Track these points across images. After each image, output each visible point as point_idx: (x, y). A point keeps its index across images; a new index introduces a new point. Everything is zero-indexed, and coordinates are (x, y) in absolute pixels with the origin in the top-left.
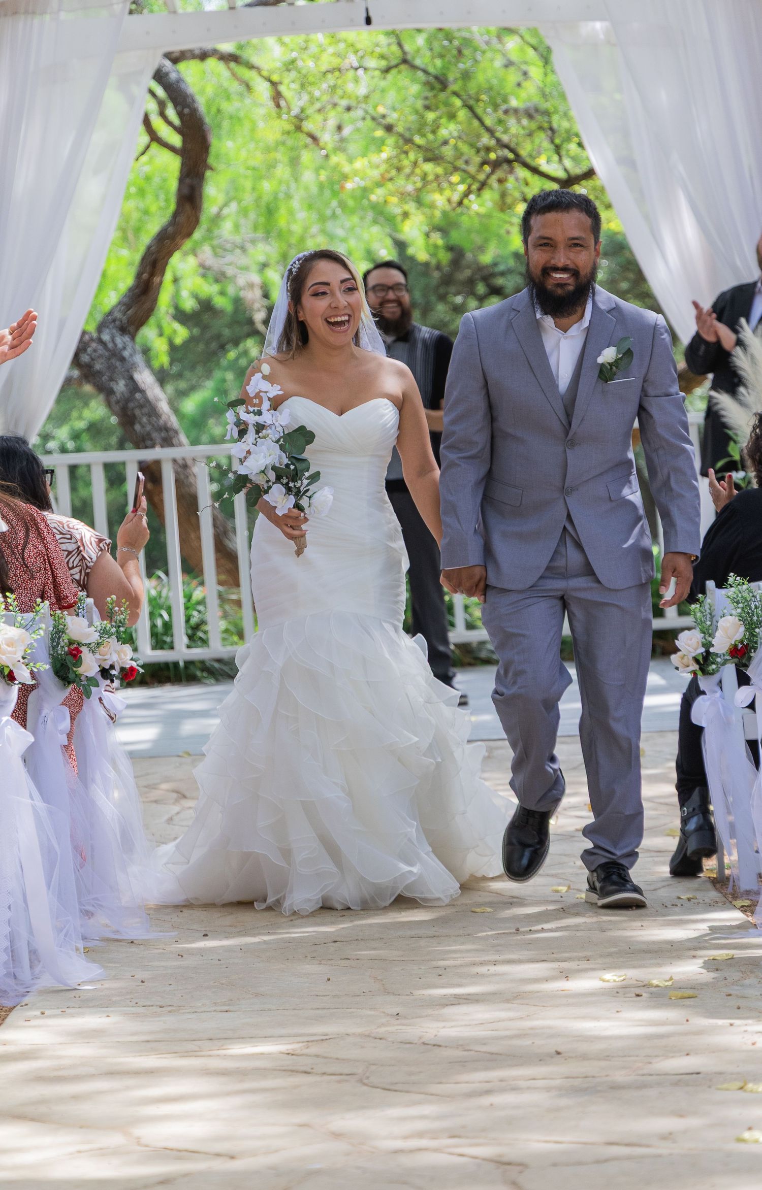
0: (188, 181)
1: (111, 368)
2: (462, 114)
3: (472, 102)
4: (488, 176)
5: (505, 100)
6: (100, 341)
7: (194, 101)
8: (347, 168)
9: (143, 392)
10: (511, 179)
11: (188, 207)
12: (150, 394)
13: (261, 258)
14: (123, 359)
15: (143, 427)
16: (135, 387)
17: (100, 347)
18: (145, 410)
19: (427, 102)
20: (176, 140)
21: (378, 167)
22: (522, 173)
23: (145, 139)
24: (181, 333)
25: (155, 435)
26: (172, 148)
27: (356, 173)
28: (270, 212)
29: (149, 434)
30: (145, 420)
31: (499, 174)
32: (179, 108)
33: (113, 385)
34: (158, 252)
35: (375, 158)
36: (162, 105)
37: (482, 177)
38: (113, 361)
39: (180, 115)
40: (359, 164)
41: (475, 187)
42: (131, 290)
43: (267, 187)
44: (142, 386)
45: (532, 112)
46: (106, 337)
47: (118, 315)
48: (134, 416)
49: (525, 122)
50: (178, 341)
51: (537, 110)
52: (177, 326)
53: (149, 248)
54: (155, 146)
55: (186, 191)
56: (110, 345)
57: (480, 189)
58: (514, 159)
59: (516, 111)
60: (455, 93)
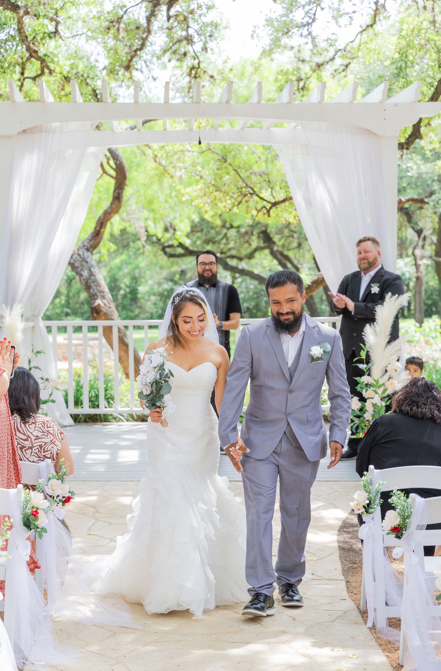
0: (117, 191)
1: (82, 265)
2: (233, 173)
4: (242, 200)
5: (251, 167)
6: (79, 255)
7: (121, 159)
8: (183, 191)
9: (94, 276)
10: (251, 200)
11: (117, 202)
12: (97, 277)
13: (146, 216)
14: (87, 262)
15: (94, 290)
16: (91, 274)
17: (78, 257)
18: (95, 284)
19: (218, 167)
20: (113, 173)
21: (196, 191)
22: (255, 198)
23: (100, 171)
24: (113, 247)
25: (98, 294)
26: (112, 177)
27: (187, 194)
28: (151, 202)
29: (96, 293)
30: (94, 288)
31: (246, 198)
32: (115, 161)
33: (82, 272)
34: (104, 219)
35: (195, 188)
36: (108, 159)
37: (239, 199)
38: (83, 262)
39: (116, 164)
40: (188, 190)
41: (236, 203)
42: (92, 234)
43: (150, 192)
44: (94, 273)
45: (262, 174)
46: (81, 253)
47: (86, 244)
48: (90, 286)
49: (259, 177)
50: (112, 250)
51: (264, 173)
52: (111, 244)
53: (100, 217)
54: (105, 175)
55: (116, 195)
56: (82, 256)
57: (238, 205)
58: (254, 193)
59: (255, 173)
60: (230, 164)
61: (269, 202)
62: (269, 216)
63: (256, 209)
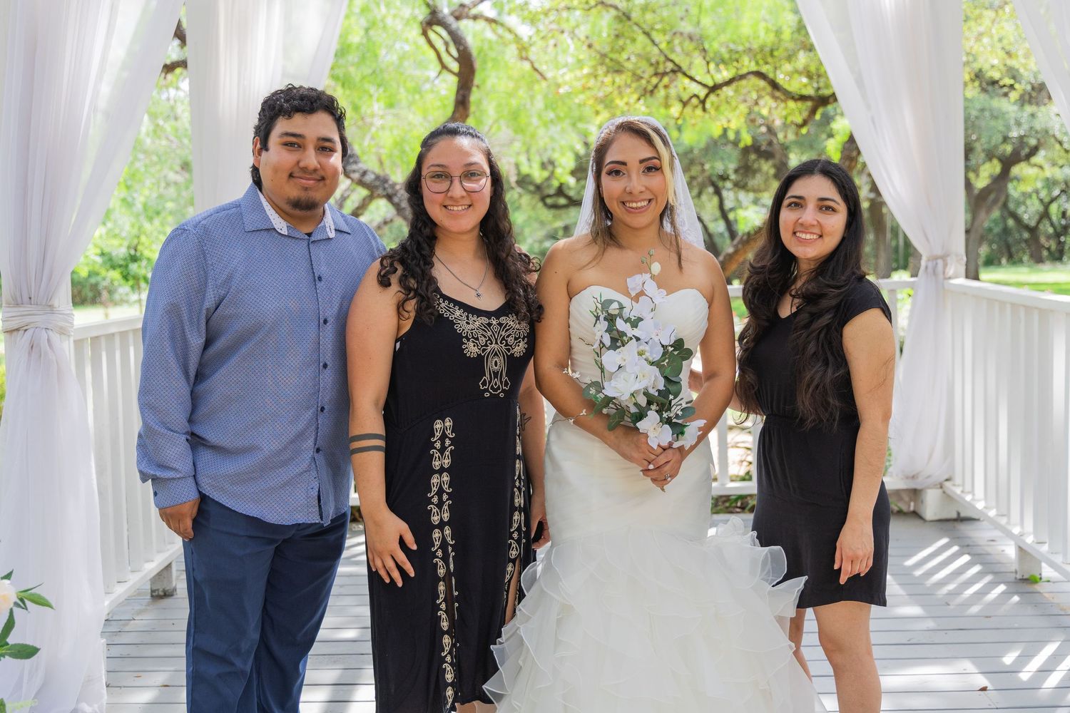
0: (461, 93)
2: (642, 39)
3: (647, 29)
4: (658, 83)
5: (674, 27)
7: (466, 42)
10: (674, 83)
11: (461, 108)
19: (616, 32)
20: (455, 66)
21: (580, 79)
22: (683, 80)
23: (439, 67)
26: (454, 74)
27: (565, 83)
28: (516, 115)
31: (666, 80)
32: (457, 46)
35: (578, 73)
36: (446, 44)
37: (653, 82)
39: (458, 50)
40: (568, 77)
41: (649, 88)
43: (514, 102)
45: (691, 36)
49: (687, 43)
51: (695, 36)
54: (444, 72)
55: (460, 98)
57: (652, 91)
58: (677, 70)
59: (681, 34)
60: (637, 24)
61: (705, 86)
62: (704, 110)
63: (681, 101)
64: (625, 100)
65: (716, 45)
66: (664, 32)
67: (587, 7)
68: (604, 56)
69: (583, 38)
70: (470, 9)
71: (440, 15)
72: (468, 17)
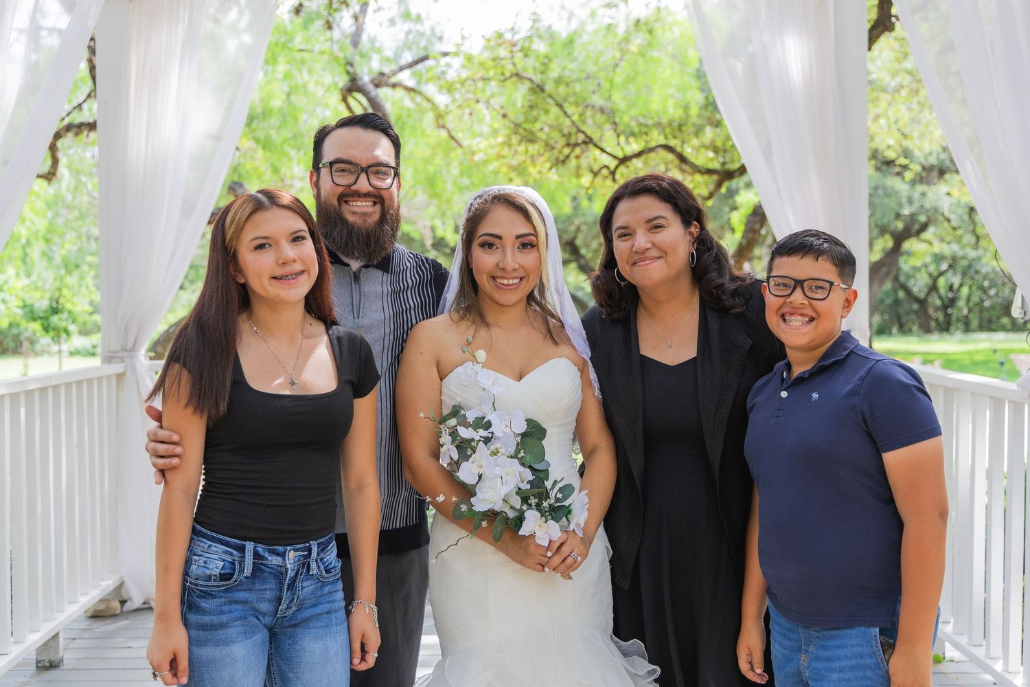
2: (554, 110)
3: (560, 102)
4: (569, 154)
5: (586, 100)
7: (385, 109)
10: (585, 155)
13: (432, 213)
19: (530, 103)
21: (494, 147)
22: (594, 151)
27: (480, 151)
28: (433, 182)
31: (578, 151)
35: (493, 141)
37: (565, 152)
45: (603, 109)
49: (599, 116)
51: (606, 109)
57: (563, 161)
58: (589, 141)
59: (593, 107)
60: (550, 96)
61: (615, 157)
62: (614, 180)
64: (538, 168)
65: (626, 119)
66: (577, 104)
67: (502, 78)
68: (517, 126)
69: (498, 108)
70: (389, 77)
71: (360, 83)
72: (387, 85)
